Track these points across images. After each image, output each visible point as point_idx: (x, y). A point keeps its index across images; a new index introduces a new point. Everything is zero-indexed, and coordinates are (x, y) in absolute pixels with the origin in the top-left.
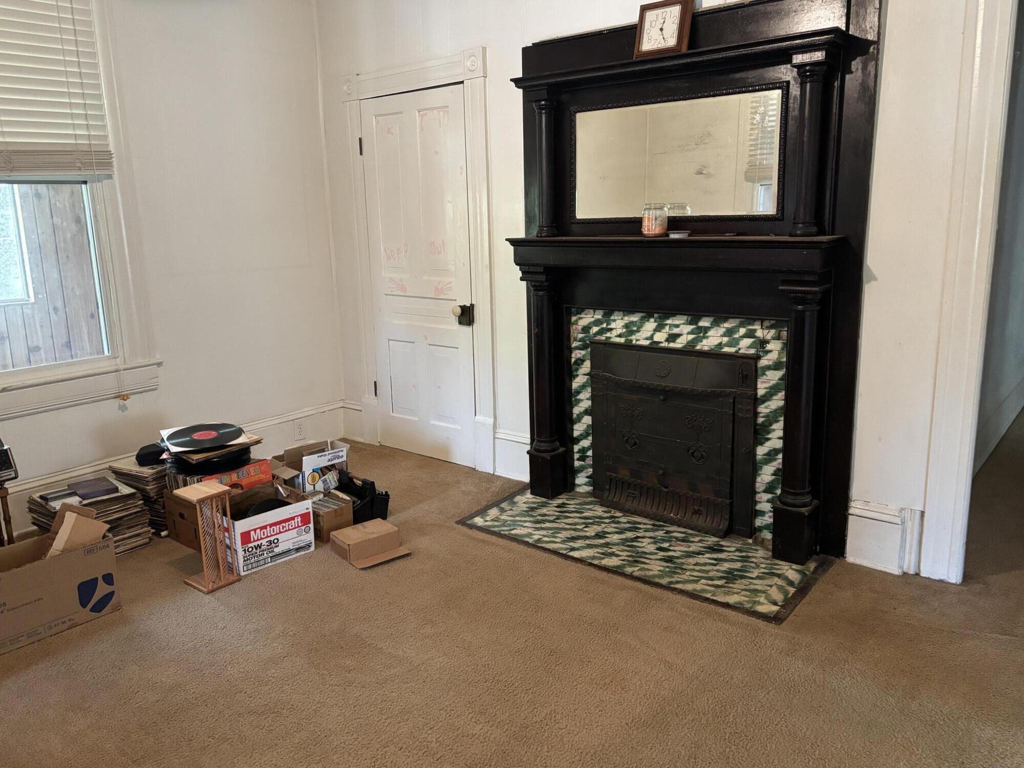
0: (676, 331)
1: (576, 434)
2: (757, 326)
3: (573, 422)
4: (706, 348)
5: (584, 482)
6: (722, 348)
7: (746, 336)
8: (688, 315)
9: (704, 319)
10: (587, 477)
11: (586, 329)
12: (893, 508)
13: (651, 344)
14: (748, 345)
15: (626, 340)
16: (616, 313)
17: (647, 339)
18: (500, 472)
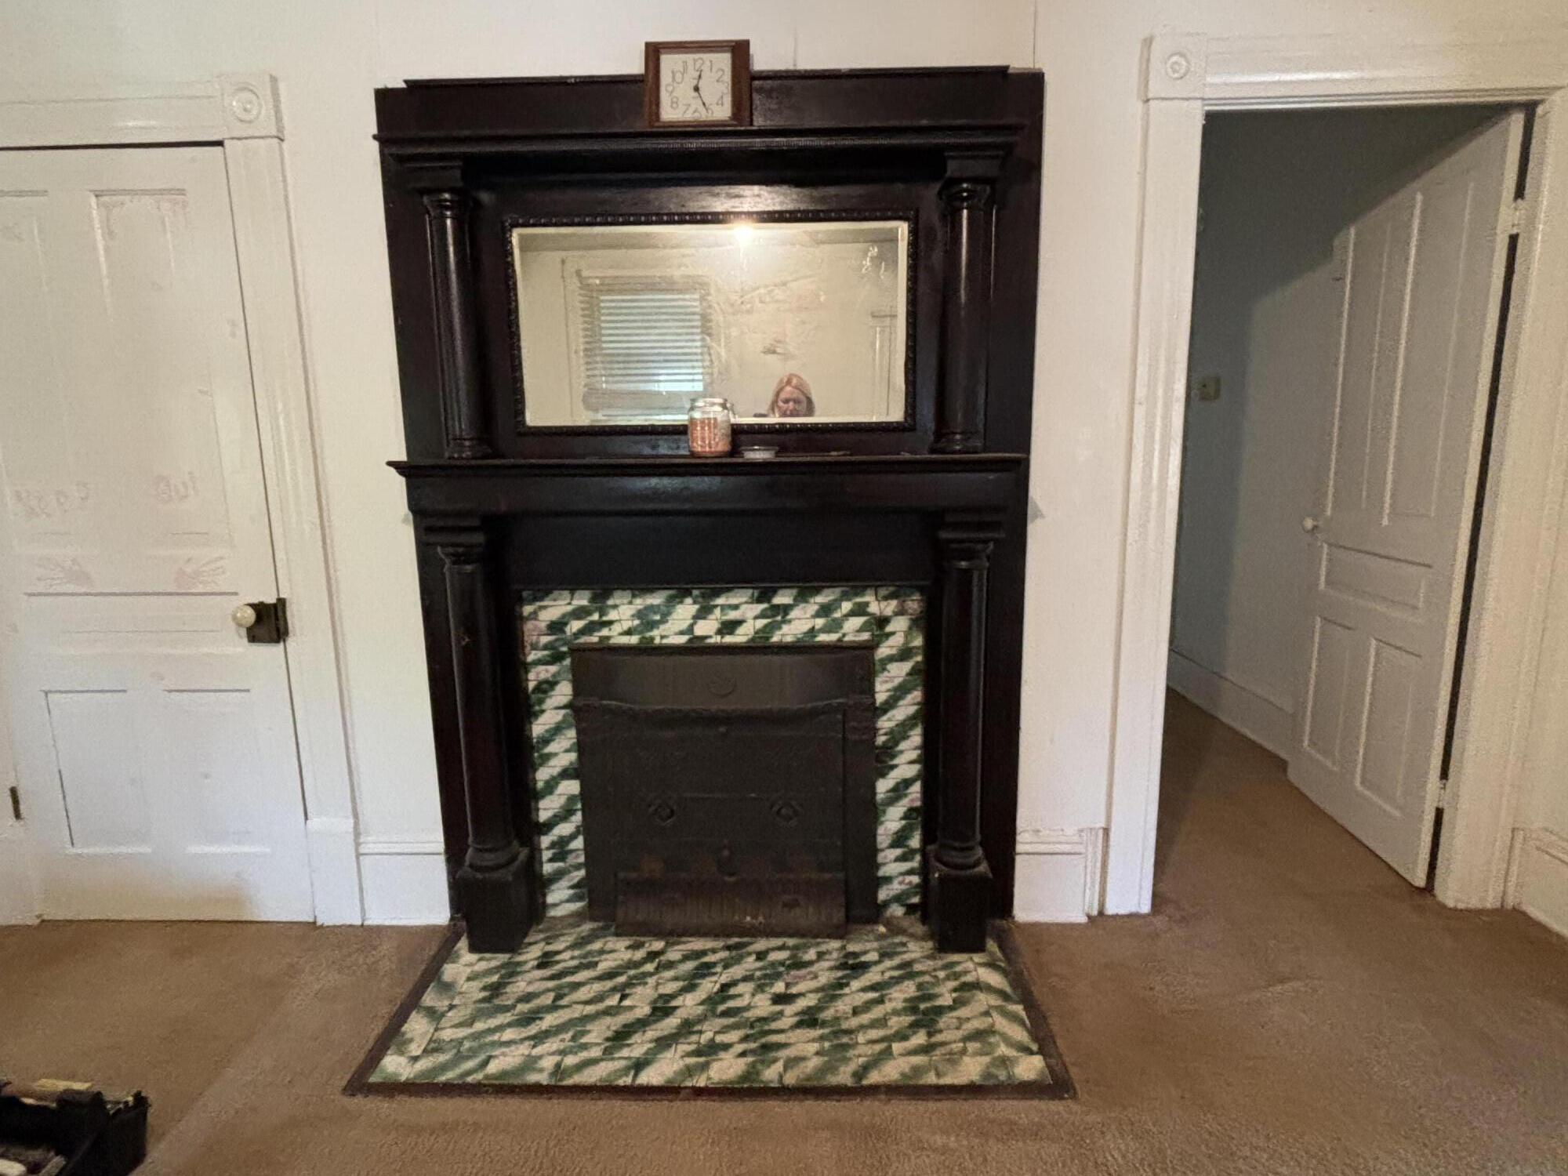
0: (733, 615)
1: (543, 816)
2: (868, 597)
3: (538, 796)
4: (789, 639)
5: (566, 897)
6: (815, 636)
7: (853, 613)
8: (753, 588)
9: (781, 592)
10: (572, 887)
11: (556, 627)
12: (1071, 831)
13: (690, 640)
14: (858, 628)
15: (641, 640)
16: (618, 594)
17: (682, 633)
18: (374, 919)
